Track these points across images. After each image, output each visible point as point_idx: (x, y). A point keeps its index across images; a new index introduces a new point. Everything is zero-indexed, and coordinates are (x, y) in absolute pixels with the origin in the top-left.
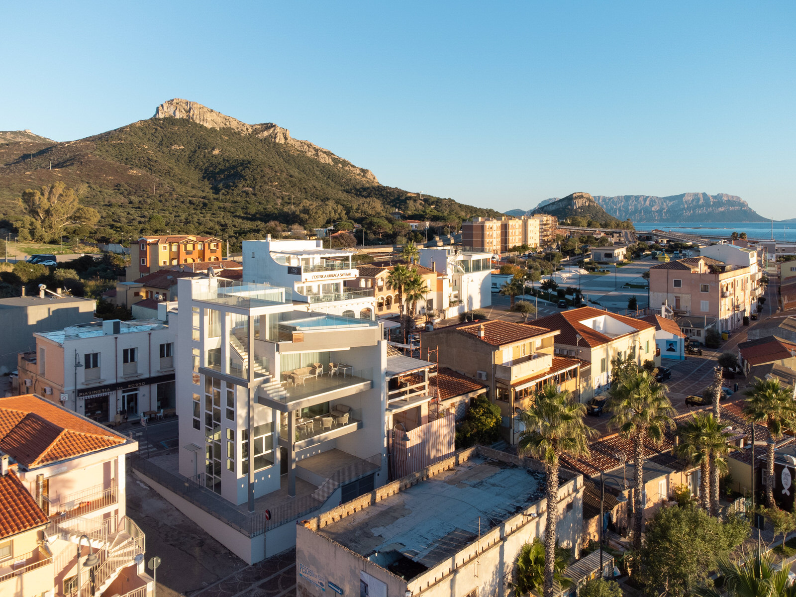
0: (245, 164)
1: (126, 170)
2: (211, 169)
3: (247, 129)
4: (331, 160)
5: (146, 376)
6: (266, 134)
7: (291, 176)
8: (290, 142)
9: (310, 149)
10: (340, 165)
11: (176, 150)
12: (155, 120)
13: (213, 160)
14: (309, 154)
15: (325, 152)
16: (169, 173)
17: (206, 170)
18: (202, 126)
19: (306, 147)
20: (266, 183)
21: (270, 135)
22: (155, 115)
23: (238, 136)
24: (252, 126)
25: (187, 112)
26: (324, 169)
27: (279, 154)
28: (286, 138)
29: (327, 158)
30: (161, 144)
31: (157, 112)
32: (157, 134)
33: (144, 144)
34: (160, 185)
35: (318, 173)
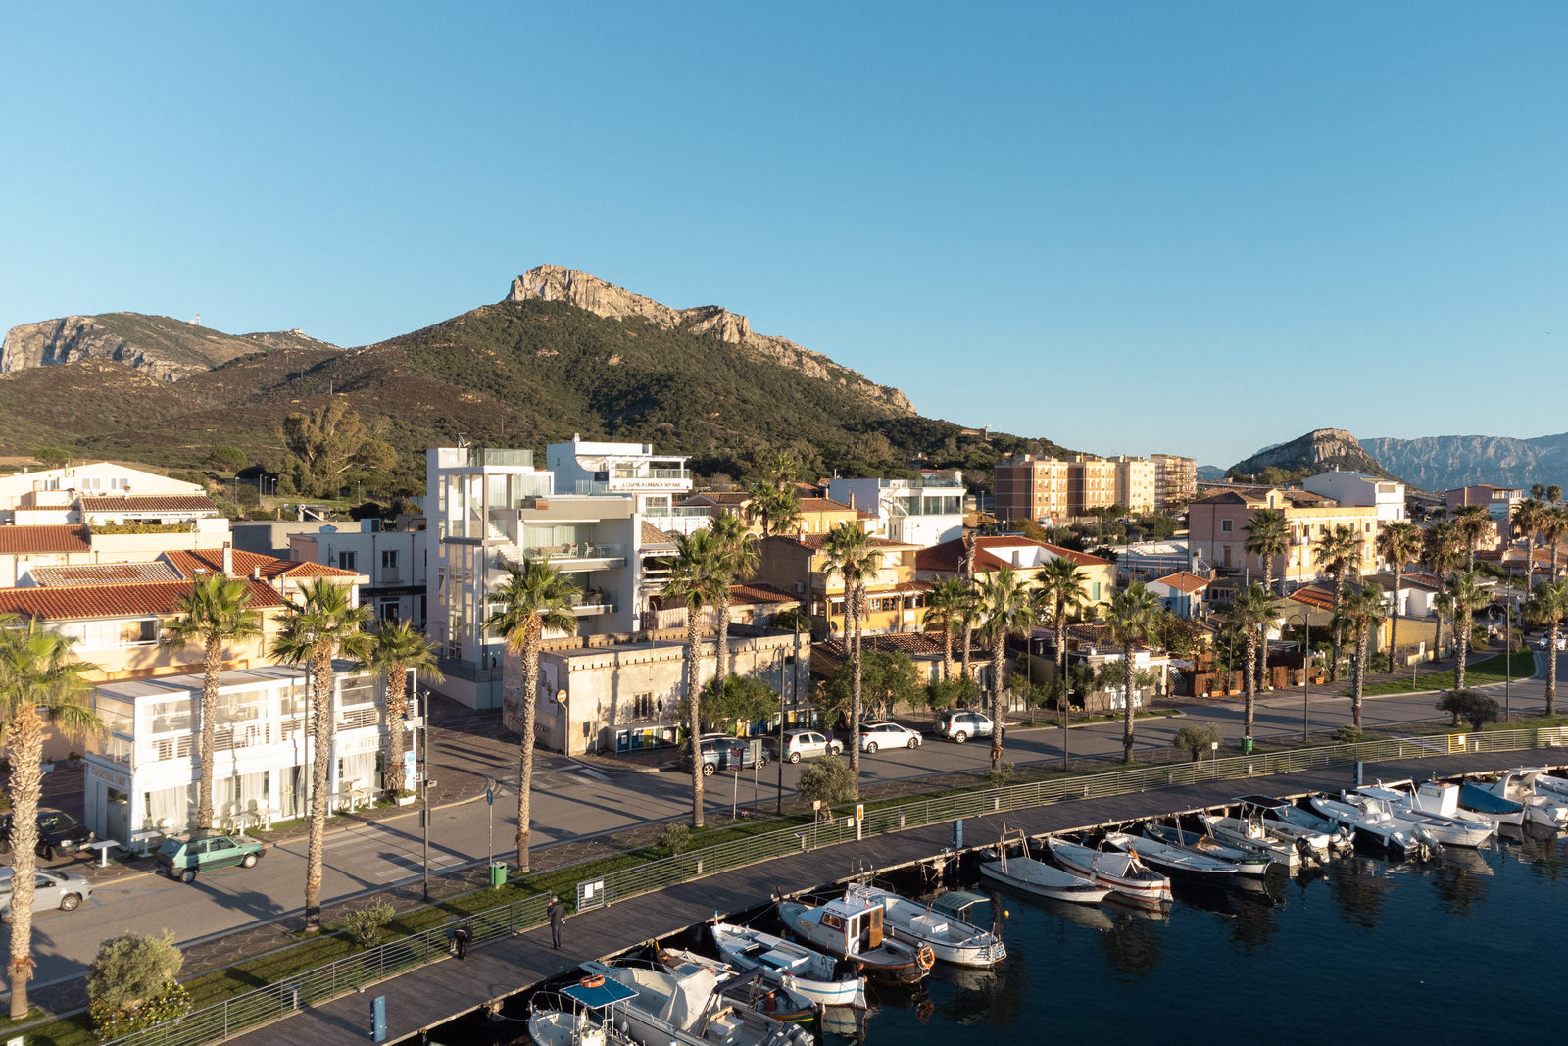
0: (664, 381)
1: (456, 394)
2: (605, 390)
3: (672, 318)
4: (825, 372)
5: (409, 584)
6: (705, 326)
7: (744, 401)
8: (750, 339)
9: (787, 353)
10: (843, 381)
11: (544, 358)
12: (508, 304)
13: (610, 376)
14: (785, 362)
15: (815, 358)
16: (530, 398)
17: (595, 394)
18: (590, 314)
19: (779, 348)
20: (698, 414)
21: (714, 328)
22: (509, 296)
23: (655, 332)
24: (681, 313)
25: (564, 289)
26: (812, 390)
27: (729, 363)
28: (742, 333)
29: (818, 368)
30: (518, 348)
31: (513, 290)
32: (511, 331)
33: (488, 348)
34: (513, 419)
35: (798, 396)
